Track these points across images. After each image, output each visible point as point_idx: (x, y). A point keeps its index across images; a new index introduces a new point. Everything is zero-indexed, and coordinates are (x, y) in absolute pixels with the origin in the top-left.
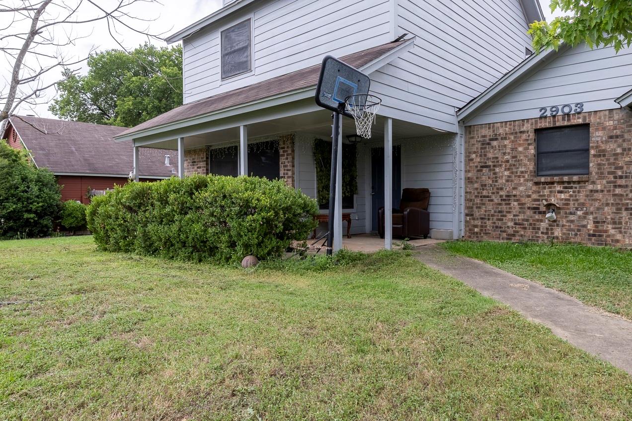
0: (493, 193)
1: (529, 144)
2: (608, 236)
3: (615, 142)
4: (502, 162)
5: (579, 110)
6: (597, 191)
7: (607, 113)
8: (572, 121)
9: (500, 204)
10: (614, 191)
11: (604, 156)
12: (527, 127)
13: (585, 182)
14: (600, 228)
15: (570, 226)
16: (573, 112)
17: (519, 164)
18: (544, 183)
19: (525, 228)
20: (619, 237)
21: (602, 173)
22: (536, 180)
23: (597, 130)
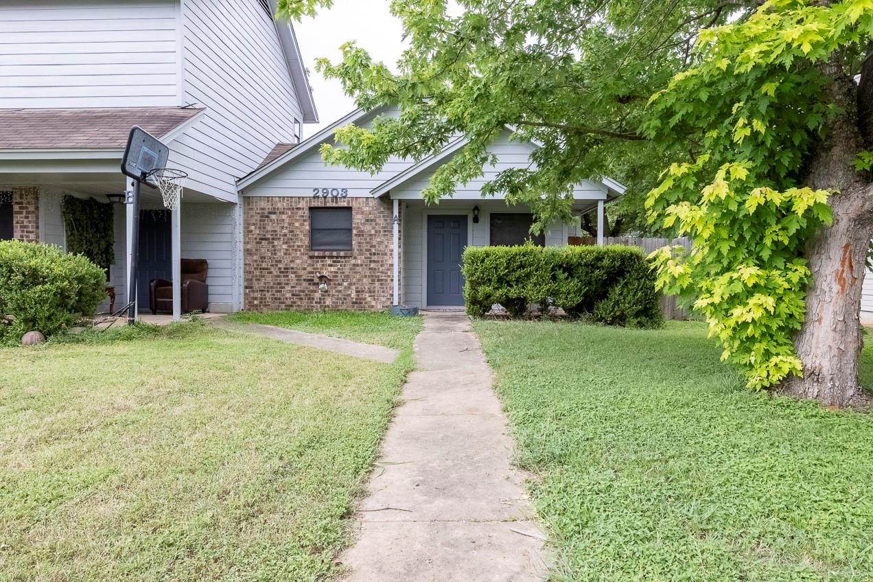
0: (272, 265)
1: (304, 221)
2: (366, 303)
3: (371, 224)
4: (280, 235)
5: (344, 195)
6: (358, 265)
7: (365, 199)
8: (339, 203)
9: (279, 276)
10: (370, 265)
11: (363, 235)
12: (302, 204)
13: (349, 257)
14: (361, 296)
15: (338, 295)
16: (340, 196)
17: (296, 239)
18: (317, 257)
19: (301, 299)
20: (373, 303)
21: (361, 250)
22: (311, 254)
23: (358, 213)
